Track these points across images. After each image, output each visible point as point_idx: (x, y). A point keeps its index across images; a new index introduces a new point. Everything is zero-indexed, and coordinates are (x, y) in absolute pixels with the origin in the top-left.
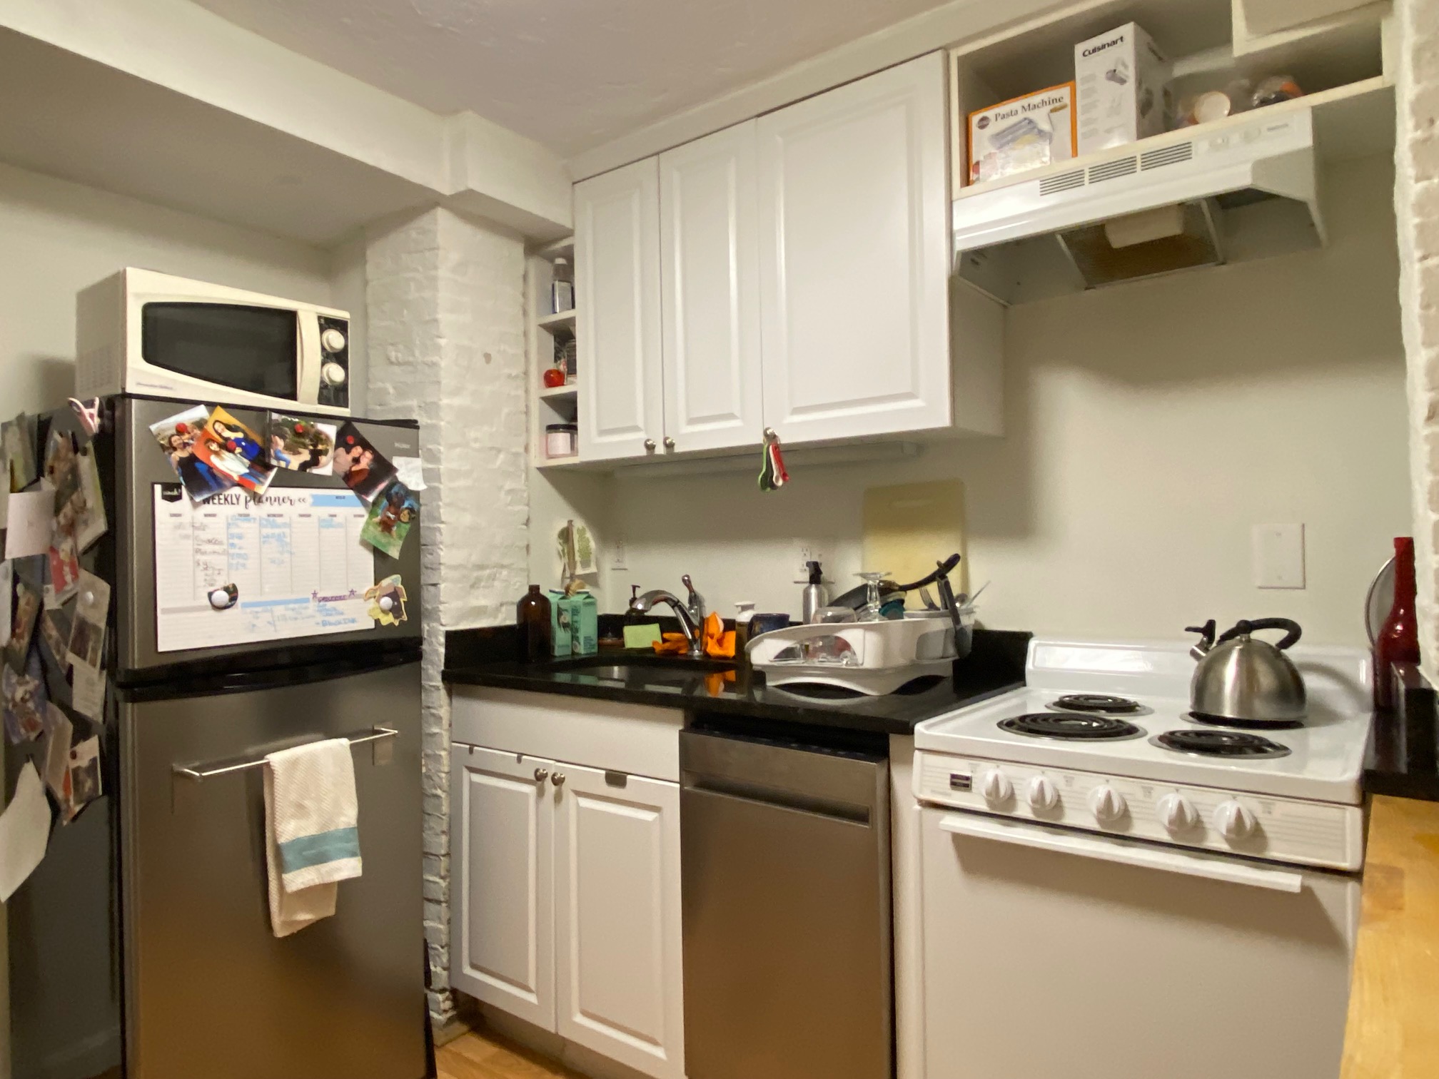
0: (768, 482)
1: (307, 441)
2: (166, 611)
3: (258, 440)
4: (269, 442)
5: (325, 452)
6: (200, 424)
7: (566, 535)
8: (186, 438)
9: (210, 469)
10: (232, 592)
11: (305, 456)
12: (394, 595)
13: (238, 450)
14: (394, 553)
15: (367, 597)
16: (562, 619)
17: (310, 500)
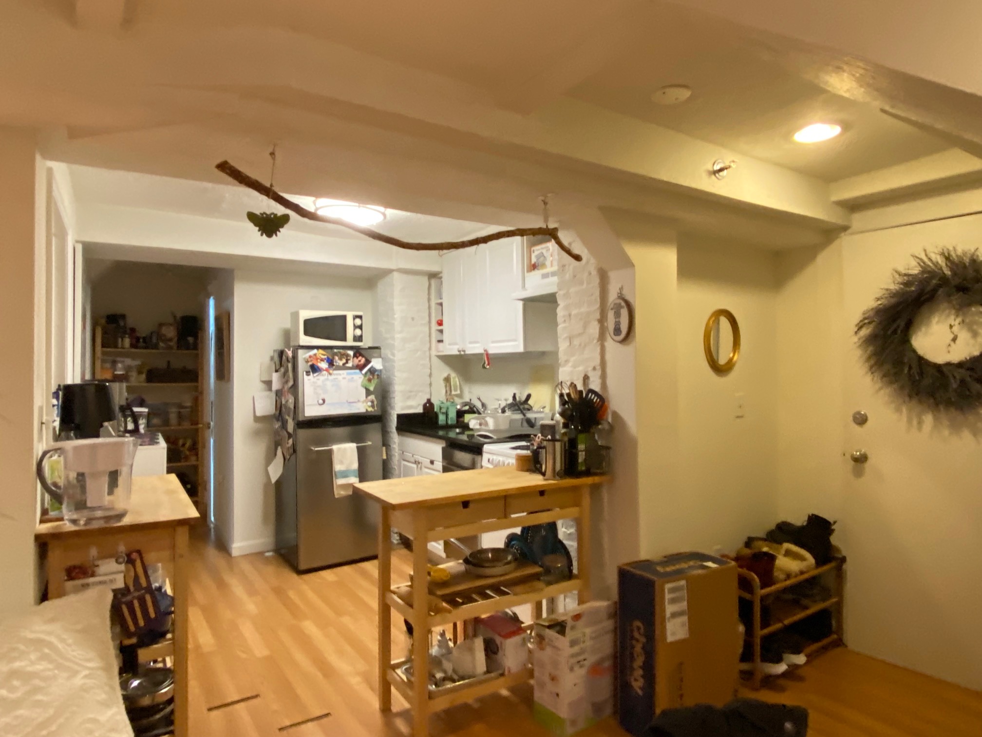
0: (484, 367)
1: (345, 357)
2: (307, 405)
3: (331, 357)
4: (333, 358)
5: (350, 360)
6: (315, 355)
7: (447, 380)
8: (312, 359)
9: (318, 367)
10: (324, 401)
11: (344, 361)
12: (372, 402)
13: (325, 361)
14: (372, 388)
15: (363, 402)
16: (442, 411)
17: (345, 374)
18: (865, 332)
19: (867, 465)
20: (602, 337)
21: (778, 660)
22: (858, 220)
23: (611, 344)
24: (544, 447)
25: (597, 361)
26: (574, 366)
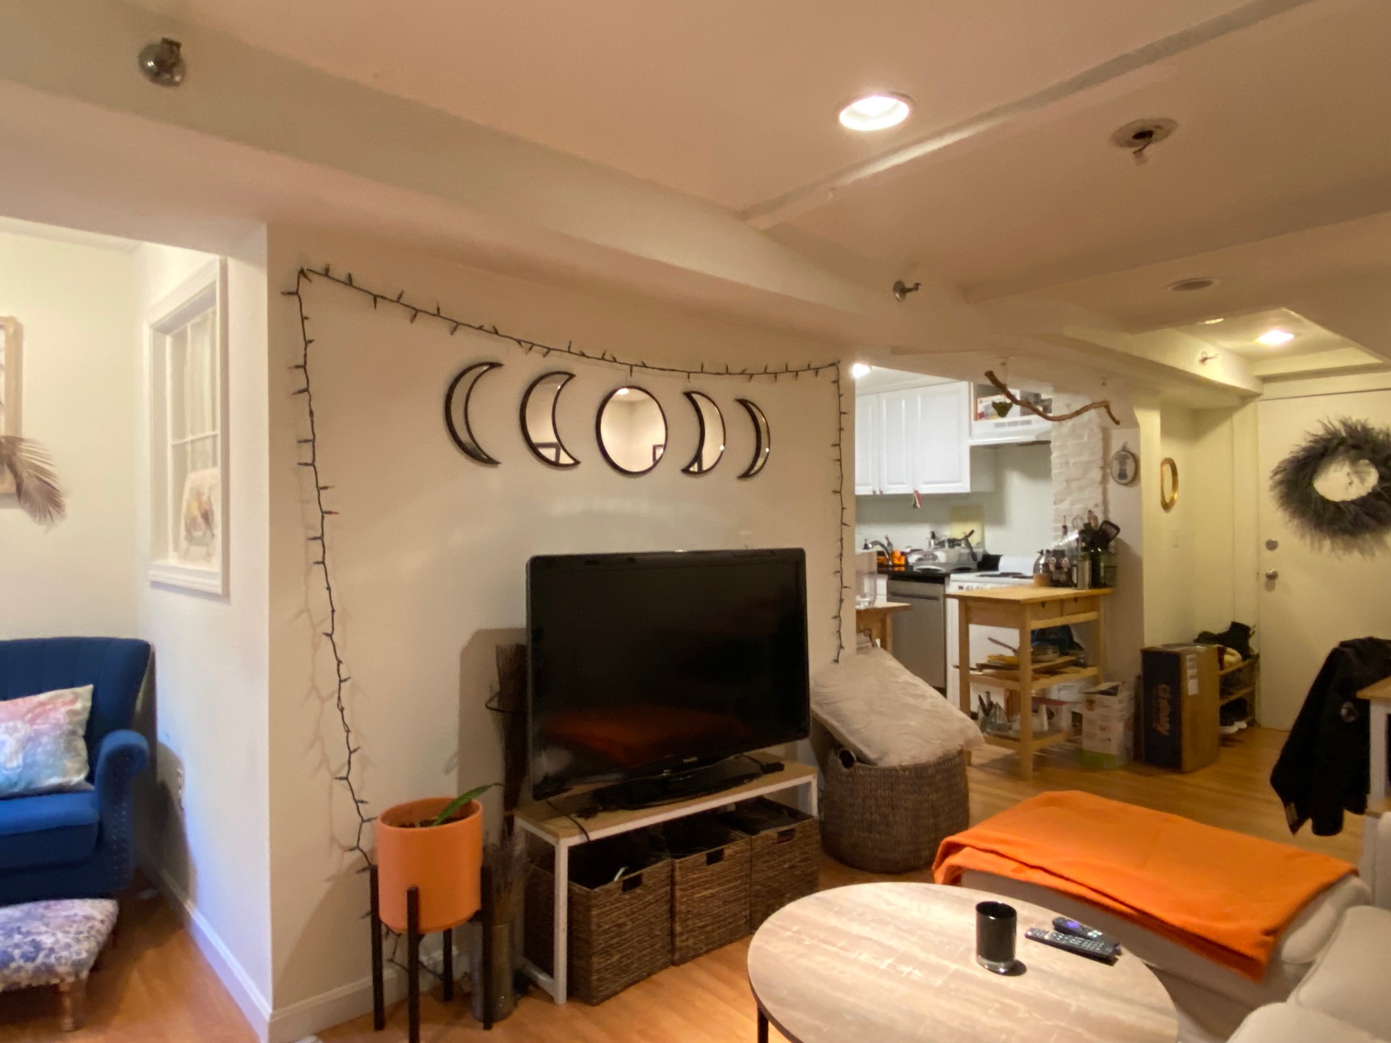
0: (915, 505)
18: (1278, 477)
19: (1277, 581)
20: (1104, 481)
21: (1231, 724)
22: (1270, 390)
23: (1113, 486)
24: (1076, 566)
25: (1099, 499)
26: (1072, 504)
